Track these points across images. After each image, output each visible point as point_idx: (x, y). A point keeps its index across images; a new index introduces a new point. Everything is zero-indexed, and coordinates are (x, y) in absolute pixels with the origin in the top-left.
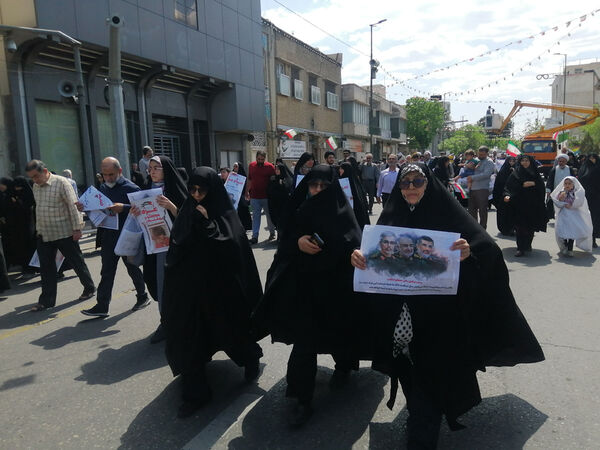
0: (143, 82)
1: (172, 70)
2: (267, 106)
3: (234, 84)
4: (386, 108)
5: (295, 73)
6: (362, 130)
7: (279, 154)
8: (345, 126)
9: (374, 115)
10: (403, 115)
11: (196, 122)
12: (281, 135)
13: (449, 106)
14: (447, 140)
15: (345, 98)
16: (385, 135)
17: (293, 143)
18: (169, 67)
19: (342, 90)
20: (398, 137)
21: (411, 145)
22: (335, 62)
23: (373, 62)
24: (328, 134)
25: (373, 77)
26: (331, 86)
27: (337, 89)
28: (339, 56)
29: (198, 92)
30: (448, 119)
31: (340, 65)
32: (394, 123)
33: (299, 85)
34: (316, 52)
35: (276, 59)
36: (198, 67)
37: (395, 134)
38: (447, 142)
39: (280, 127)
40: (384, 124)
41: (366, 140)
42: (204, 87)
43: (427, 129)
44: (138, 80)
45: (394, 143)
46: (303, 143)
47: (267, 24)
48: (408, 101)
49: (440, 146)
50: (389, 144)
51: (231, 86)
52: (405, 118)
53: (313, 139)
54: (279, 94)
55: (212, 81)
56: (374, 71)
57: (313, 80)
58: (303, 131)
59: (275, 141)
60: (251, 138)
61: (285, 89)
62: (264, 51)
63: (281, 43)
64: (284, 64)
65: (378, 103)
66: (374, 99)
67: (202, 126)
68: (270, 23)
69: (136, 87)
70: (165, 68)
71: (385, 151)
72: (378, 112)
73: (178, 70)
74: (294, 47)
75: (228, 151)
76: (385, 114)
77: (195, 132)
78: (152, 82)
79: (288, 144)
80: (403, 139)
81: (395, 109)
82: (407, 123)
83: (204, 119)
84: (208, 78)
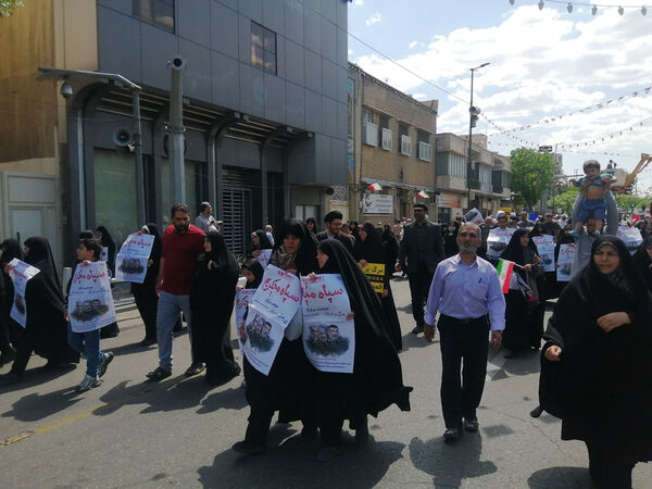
0: (214, 131)
1: (246, 118)
2: (351, 158)
3: (313, 133)
4: (487, 160)
5: (384, 121)
6: (458, 183)
7: (361, 210)
8: (440, 179)
9: (473, 167)
10: (507, 167)
11: (270, 174)
12: (365, 188)
13: (561, 157)
14: (558, 196)
15: (440, 148)
16: (485, 188)
17: (378, 197)
18: (242, 115)
19: (437, 140)
20: (500, 191)
21: (516, 201)
22: (430, 109)
23: (473, 109)
24: (418, 188)
25: (472, 125)
26: (424, 135)
27: (431, 138)
28: (434, 103)
29: (275, 142)
30: (559, 172)
31: (436, 113)
32: (497, 176)
33: (388, 135)
34: (409, 99)
35: (363, 106)
36: (274, 115)
37: (497, 188)
38: (558, 199)
39: (365, 179)
40: (485, 177)
41: (464, 194)
42: (280, 137)
43: (535, 183)
44: (209, 128)
45: (496, 198)
46: (390, 198)
47: (355, 69)
48: (512, 152)
49: (549, 203)
50: (490, 199)
51: (310, 135)
52: (509, 170)
53: (401, 193)
54: (364, 144)
55: (290, 130)
56: (474, 119)
57: (403, 128)
58: (389, 184)
59: (358, 195)
60: (330, 192)
61: (372, 139)
62: (349, 98)
63: (370, 89)
64: (372, 112)
65: (477, 154)
66: (473, 149)
67: (277, 178)
68: (358, 68)
69: (206, 137)
70: (237, 116)
71: (484, 207)
72: (477, 165)
73: (252, 118)
74: (383, 94)
75: (304, 206)
76: (487, 166)
77: (269, 185)
78: (224, 131)
79: (373, 198)
80: (507, 194)
81: (498, 160)
82: (512, 176)
83: (280, 171)
84: (286, 127)
